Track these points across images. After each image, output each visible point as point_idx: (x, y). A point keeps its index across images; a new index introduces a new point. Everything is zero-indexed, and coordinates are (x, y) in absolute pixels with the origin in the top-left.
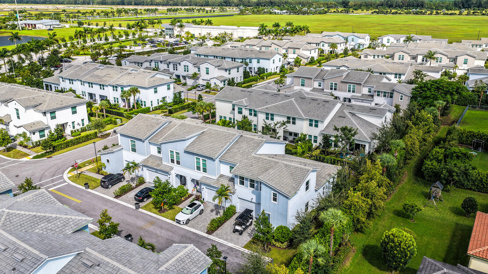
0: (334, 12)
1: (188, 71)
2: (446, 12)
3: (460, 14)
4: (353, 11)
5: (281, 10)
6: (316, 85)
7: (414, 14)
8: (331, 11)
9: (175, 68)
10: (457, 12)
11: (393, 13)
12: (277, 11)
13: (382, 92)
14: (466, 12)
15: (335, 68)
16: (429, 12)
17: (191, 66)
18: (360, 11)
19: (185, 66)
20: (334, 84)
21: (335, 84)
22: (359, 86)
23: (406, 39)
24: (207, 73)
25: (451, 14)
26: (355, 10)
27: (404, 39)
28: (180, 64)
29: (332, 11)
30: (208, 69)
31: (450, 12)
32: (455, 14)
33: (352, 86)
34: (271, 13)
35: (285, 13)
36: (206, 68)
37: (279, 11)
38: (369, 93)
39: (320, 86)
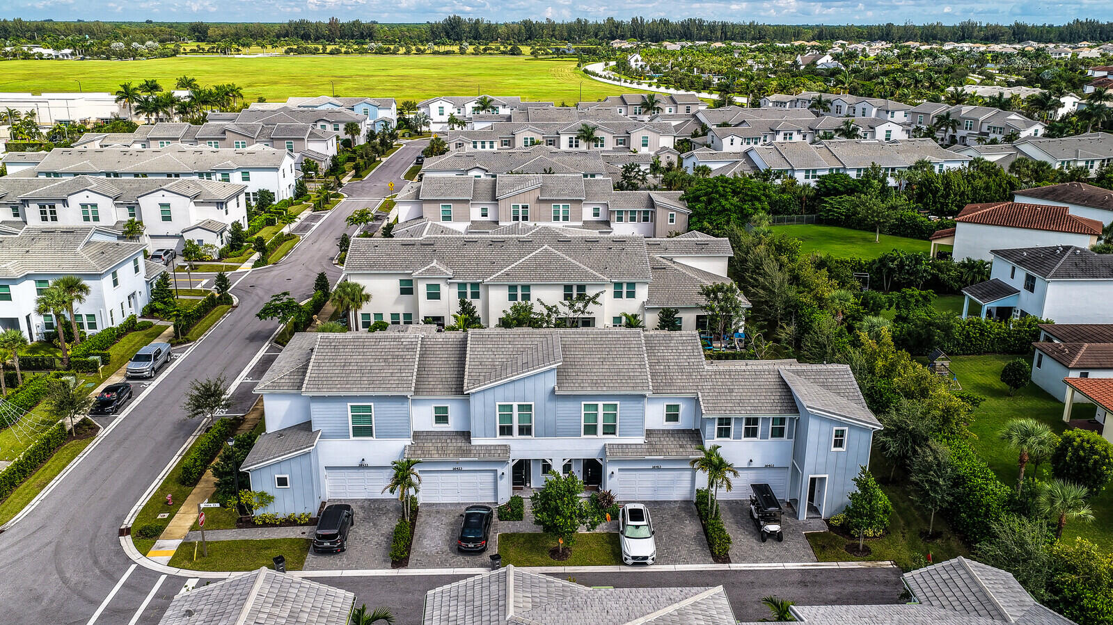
0: (193, 51)
1: (96, 219)
2: (436, 48)
3: (462, 52)
4: (238, 50)
5: (57, 48)
6: (475, 213)
7: (376, 53)
8: (185, 50)
9: (49, 216)
10: (456, 48)
11: (331, 53)
12: (45, 52)
13: (626, 212)
14: (471, 49)
15: (453, 175)
16: (402, 50)
17: (105, 205)
18: (254, 48)
19: (84, 206)
20: (520, 207)
21: (523, 208)
22: (576, 206)
23: (477, 105)
24: (167, 218)
25: (447, 53)
26: (243, 45)
27: (473, 104)
28: (65, 202)
29: (188, 51)
30: (168, 205)
31: (442, 49)
32: (453, 52)
33: (561, 207)
34: (27, 57)
35: (67, 56)
36: (162, 205)
37: (51, 51)
38: (596, 219)
39: (485, 215)
